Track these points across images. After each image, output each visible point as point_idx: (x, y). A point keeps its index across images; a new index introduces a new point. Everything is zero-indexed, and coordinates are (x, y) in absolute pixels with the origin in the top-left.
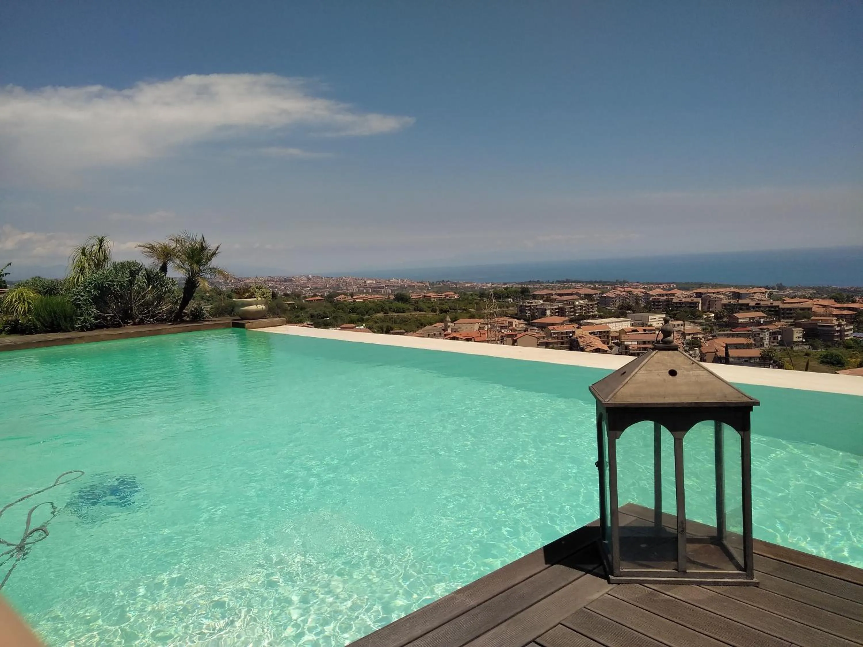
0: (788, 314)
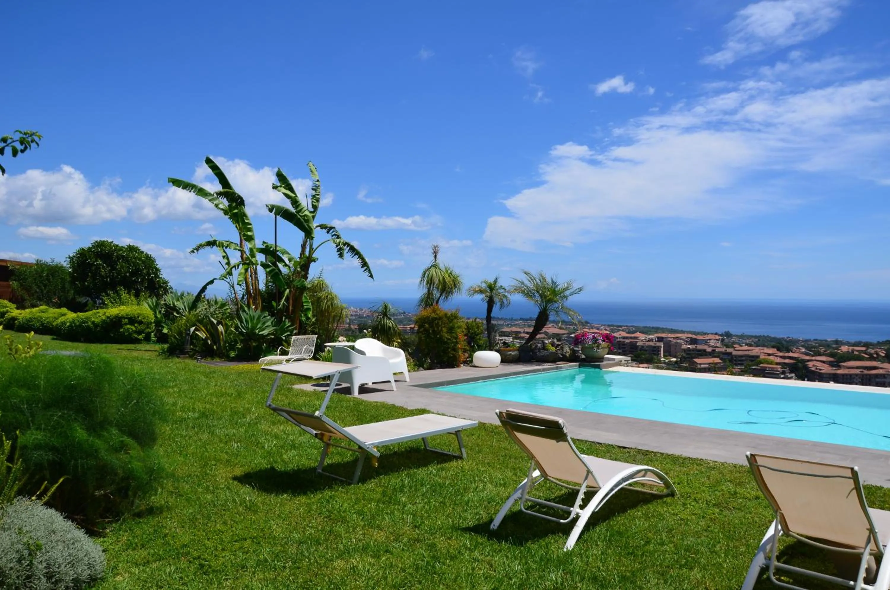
0: (740, 361)
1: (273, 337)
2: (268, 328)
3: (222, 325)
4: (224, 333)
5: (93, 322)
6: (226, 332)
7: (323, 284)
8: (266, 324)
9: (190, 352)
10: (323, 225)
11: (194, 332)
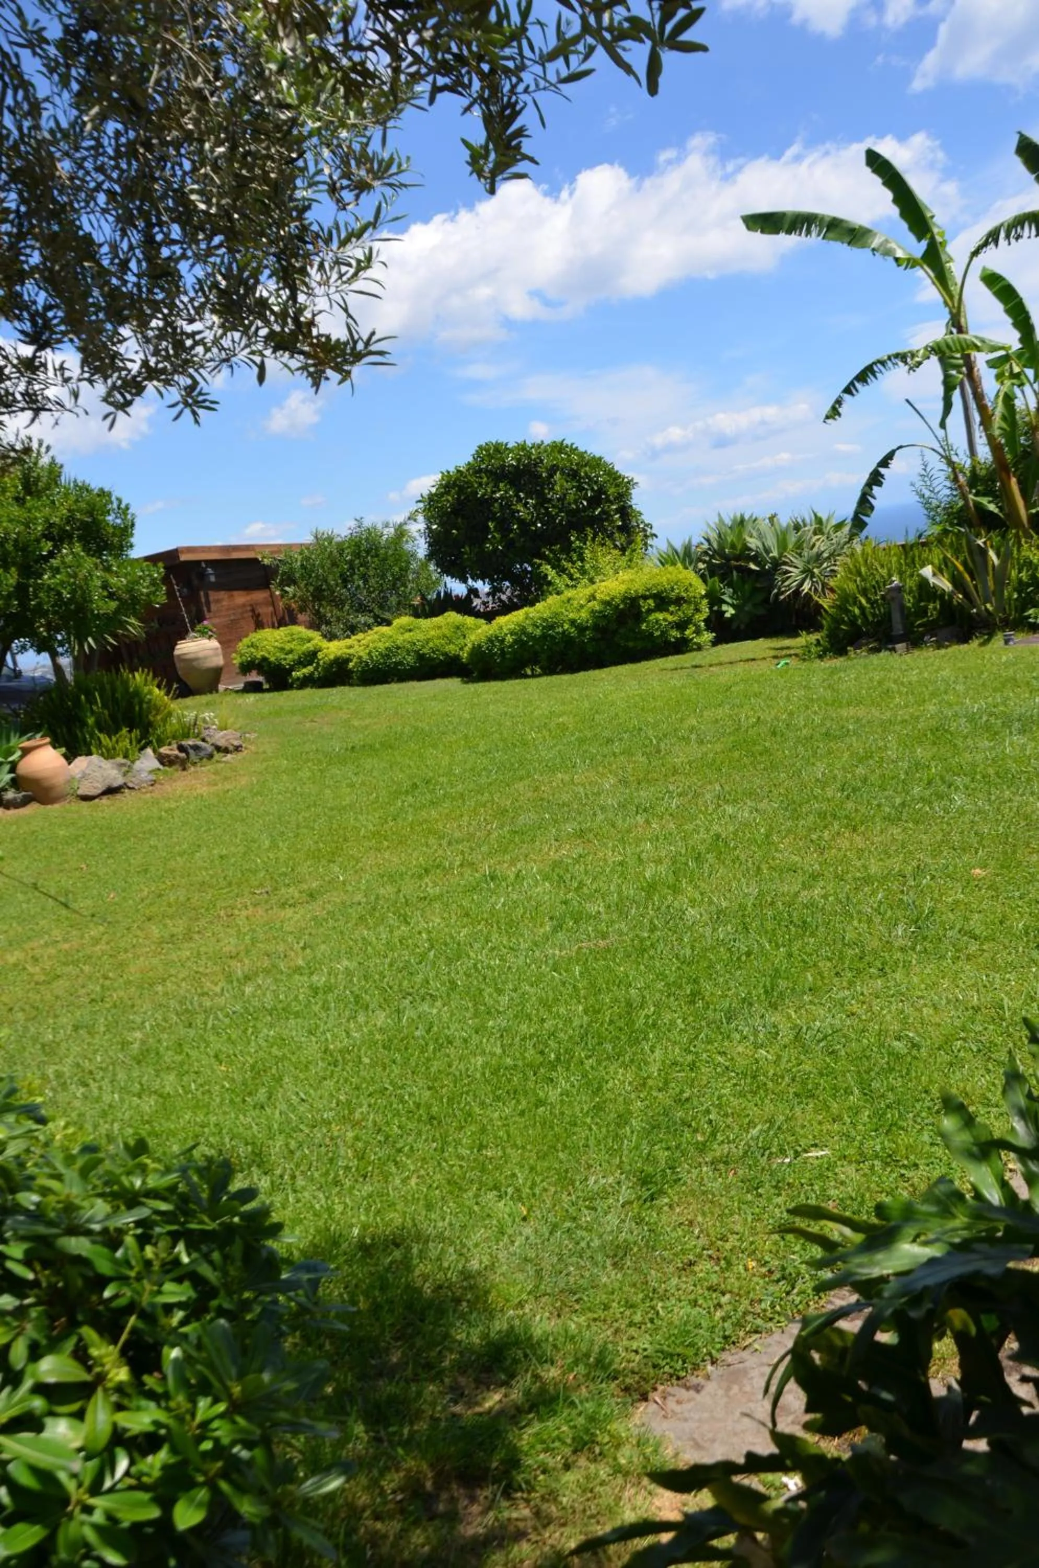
5: (573, 622)
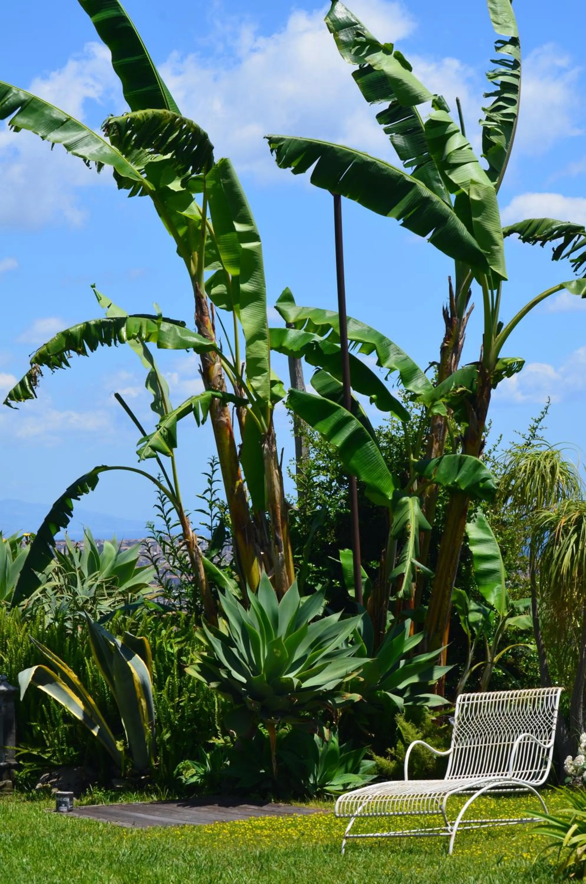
1: (357, 697)
2: (335, 663)
3: (144, 657)
4: (151, 687)
6: (159, 683)
7: (553, 469)
8: (329, 649)
9: (19, 768)
10: (530, 223)
11: (31, 687)
